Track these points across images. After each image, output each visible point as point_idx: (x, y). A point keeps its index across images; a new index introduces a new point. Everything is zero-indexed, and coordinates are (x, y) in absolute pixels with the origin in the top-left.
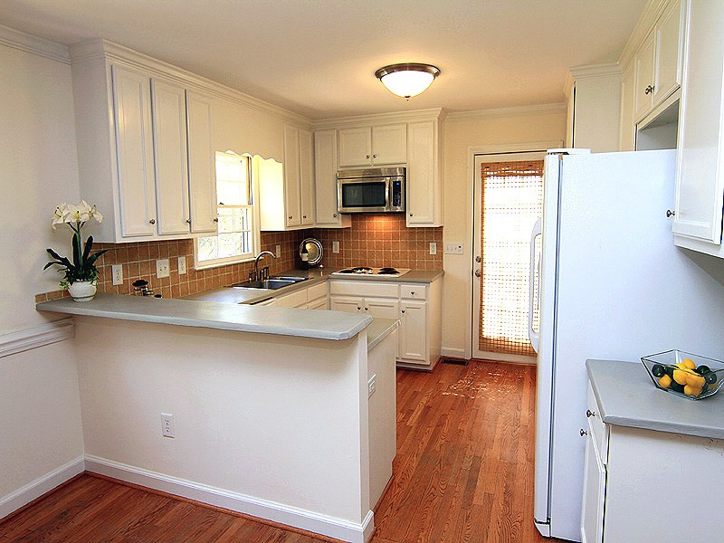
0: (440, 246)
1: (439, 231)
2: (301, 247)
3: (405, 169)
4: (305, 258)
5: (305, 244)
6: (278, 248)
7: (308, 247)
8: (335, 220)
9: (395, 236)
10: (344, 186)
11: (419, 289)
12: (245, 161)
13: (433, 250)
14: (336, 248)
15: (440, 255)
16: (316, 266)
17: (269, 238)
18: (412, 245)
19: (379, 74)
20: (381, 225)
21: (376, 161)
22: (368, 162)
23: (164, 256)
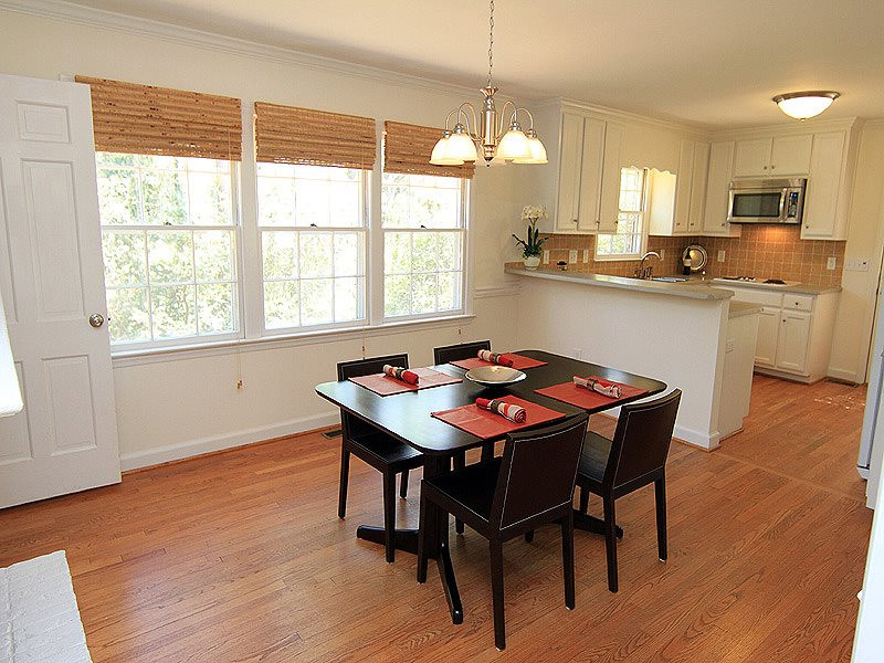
0: (840, 261)
1: (841, 245)
2: (685, 253)
3: (806, 180)
4: (687, 263)
5: (689, 250)
6: (663, 252)
7: (692, 254)
8: (724, 229)
9: (788, 248)
10: (736, 197)
11: (805, 300)
12: (641, 173)
13: (831, 265)
14: (721, 256)
15: (839, 271)
16: (699, 271)
17: (655, 242)
18: (807, 259)
19: (776, 100)
20: (775, 236)
21: (773, 172)
22: (766, 172)
23: (575, 248)
